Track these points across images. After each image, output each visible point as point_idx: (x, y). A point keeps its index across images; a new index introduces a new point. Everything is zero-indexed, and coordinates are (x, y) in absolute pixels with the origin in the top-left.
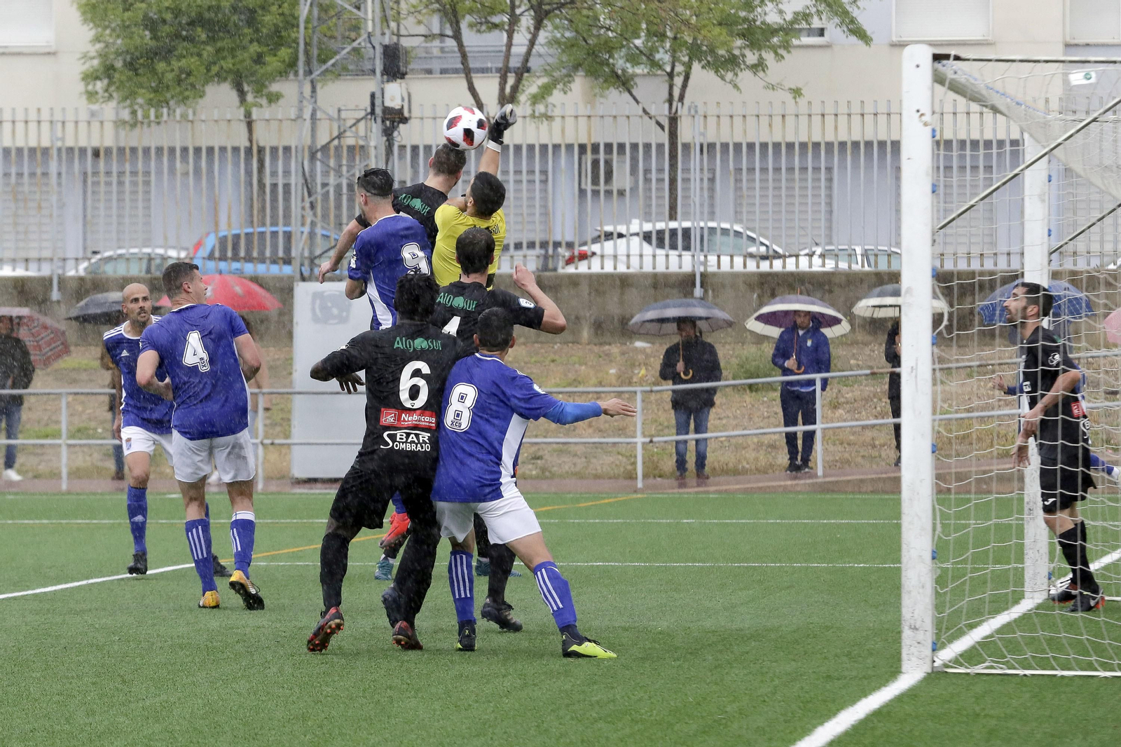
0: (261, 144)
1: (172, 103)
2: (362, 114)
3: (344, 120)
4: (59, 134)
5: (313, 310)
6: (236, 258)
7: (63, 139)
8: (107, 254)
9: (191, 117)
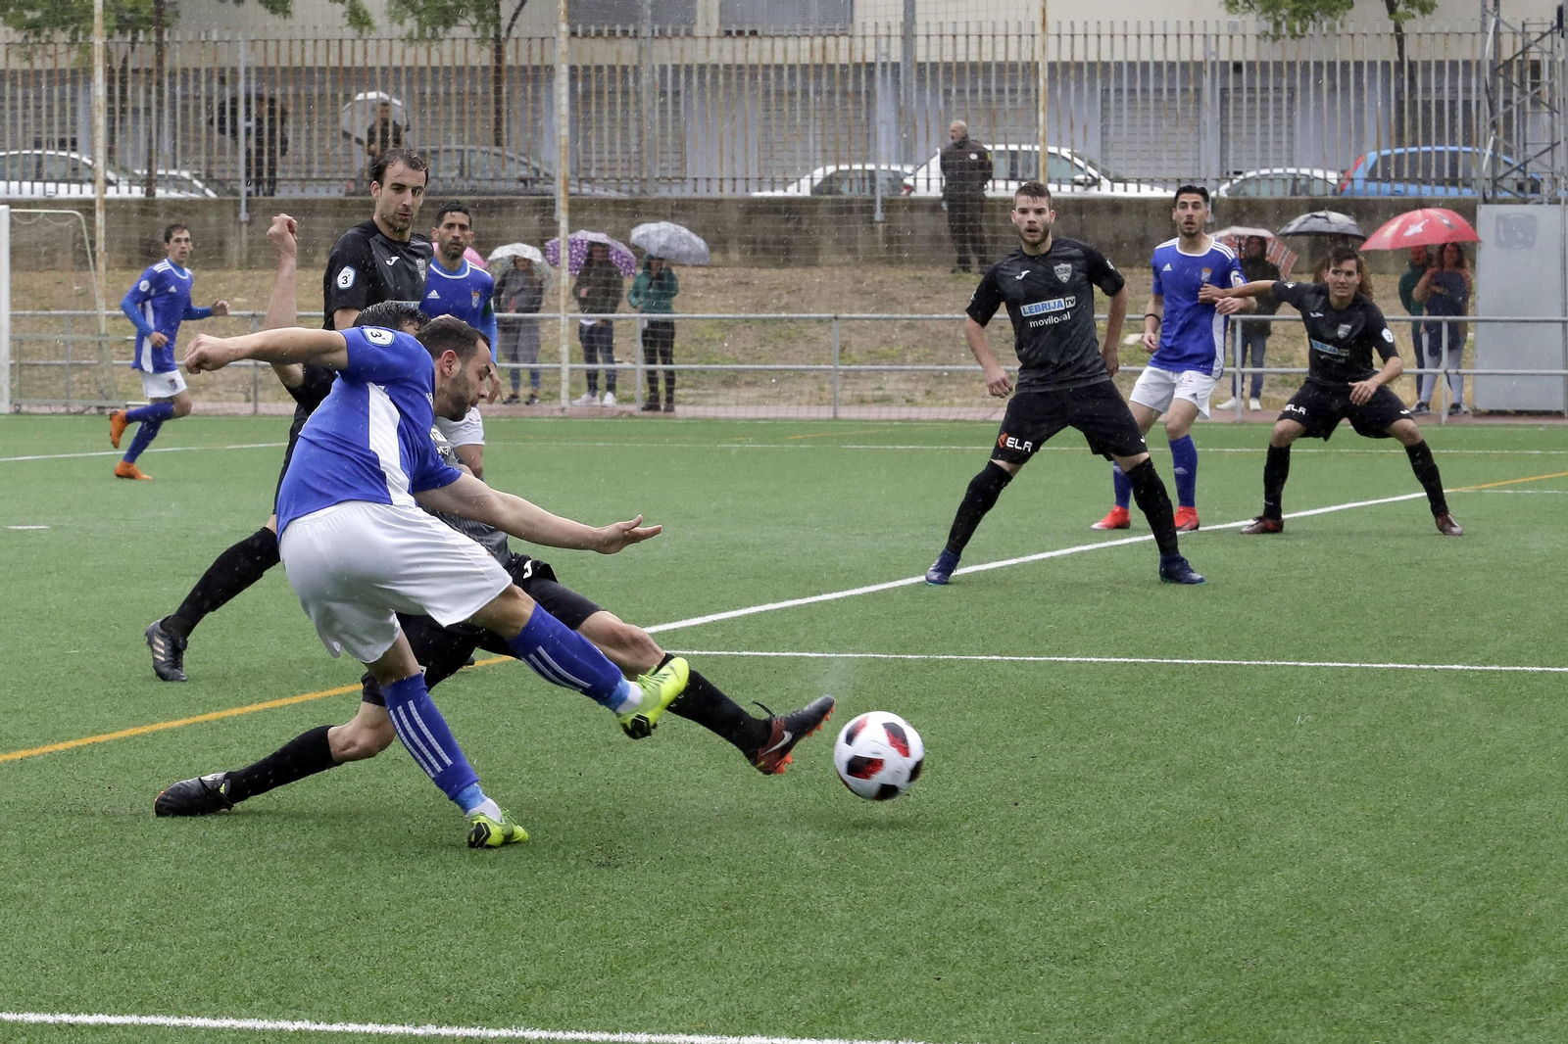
0: (1412, 59)
1: (1317, 14)
2: (1547, 28)
3: (1529, 34)
4: (1213, 49)
5: (1497, 233)
6: (1399, 179)
7: (1217, 54)
8: (1249, 175)
9: (1338, 30)
